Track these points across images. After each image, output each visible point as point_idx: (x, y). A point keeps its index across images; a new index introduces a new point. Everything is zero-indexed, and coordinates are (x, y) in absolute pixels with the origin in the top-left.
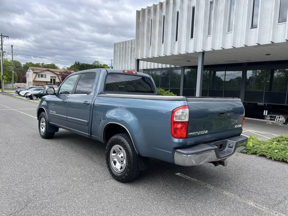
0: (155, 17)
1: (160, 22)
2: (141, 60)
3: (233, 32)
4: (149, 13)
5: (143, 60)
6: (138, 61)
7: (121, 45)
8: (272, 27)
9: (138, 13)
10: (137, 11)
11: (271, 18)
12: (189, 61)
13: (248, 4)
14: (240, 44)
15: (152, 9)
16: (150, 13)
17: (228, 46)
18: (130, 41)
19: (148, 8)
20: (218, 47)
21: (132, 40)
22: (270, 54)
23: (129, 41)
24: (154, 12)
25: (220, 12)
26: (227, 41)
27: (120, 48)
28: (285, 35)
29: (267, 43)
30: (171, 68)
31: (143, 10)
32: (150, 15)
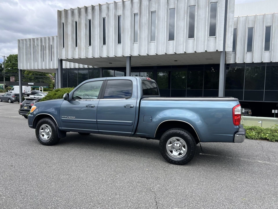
0: (79, 20)
1: (86, 25)
2: (64, 60)
3: (156, 41)
4: (72, 15)
5: (67, 60)
6: (61, 61)
7: (27, 42)
8: (185, 41)
9: (60, 13)
10: (58, 10)
11: (184, 34)
12: (111, 63)
13: (166, 21)
14: (161, 52)
15: (76, 12)
16: (74, 14)
17: (152, 53)
18: (39, 39)
19: (72, 10)
20: (144, 53)
21: (42, 38)
22: (177, 61)
23: (37, 39)
24: (79, 15)
25: (143, 24)
26: (150, 49)
27: (26, 45)
28: (194, 48)
29: (181, 53)
30: (89, 68)
31: (66, 11)
32: (74, 17)
